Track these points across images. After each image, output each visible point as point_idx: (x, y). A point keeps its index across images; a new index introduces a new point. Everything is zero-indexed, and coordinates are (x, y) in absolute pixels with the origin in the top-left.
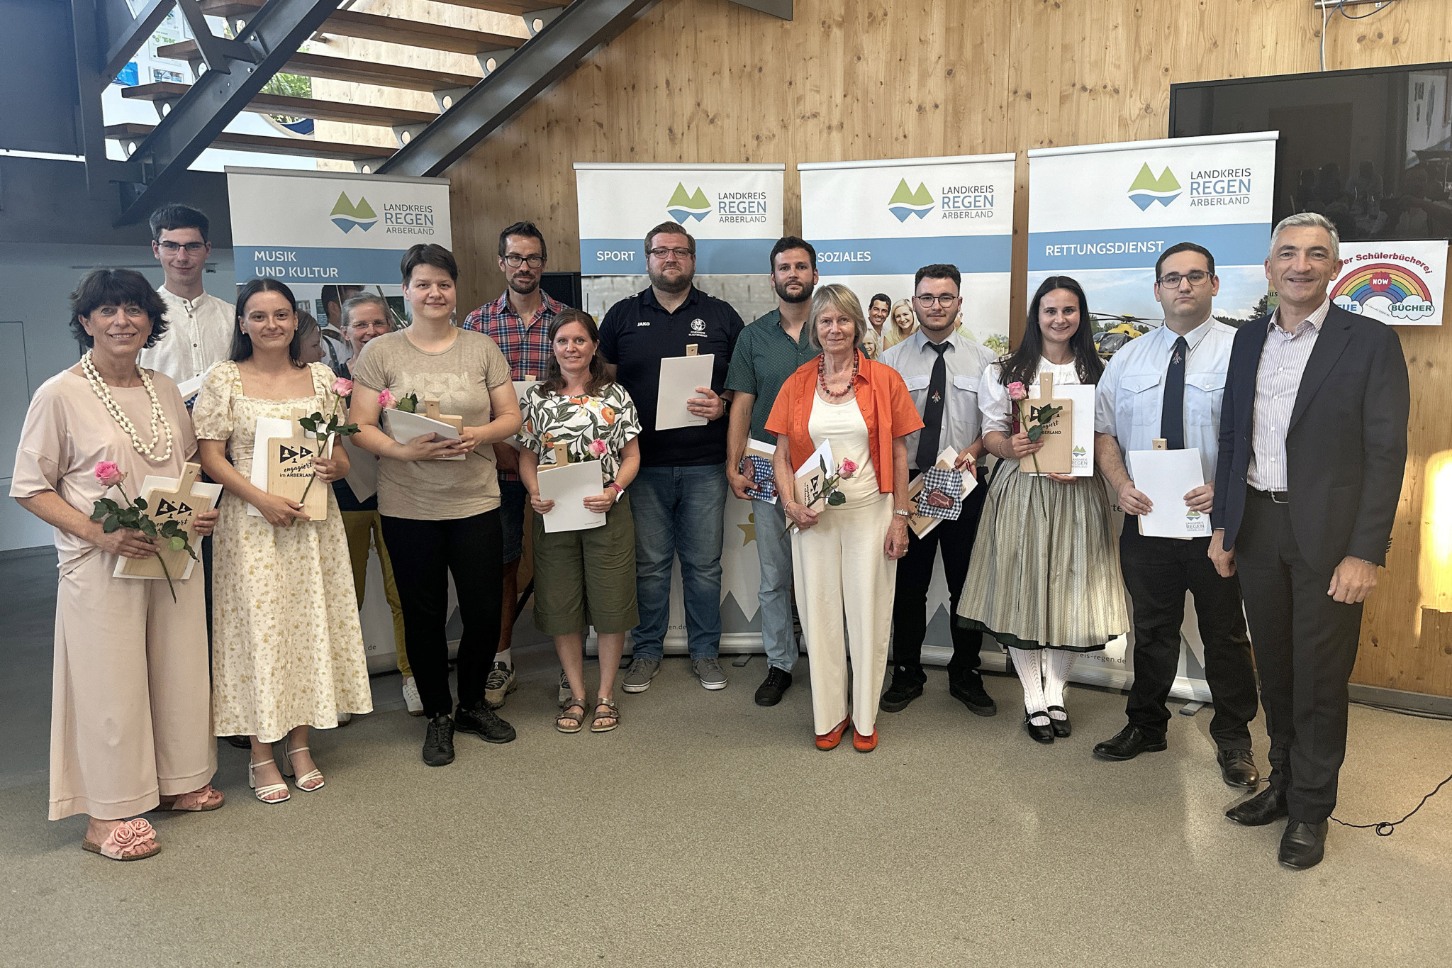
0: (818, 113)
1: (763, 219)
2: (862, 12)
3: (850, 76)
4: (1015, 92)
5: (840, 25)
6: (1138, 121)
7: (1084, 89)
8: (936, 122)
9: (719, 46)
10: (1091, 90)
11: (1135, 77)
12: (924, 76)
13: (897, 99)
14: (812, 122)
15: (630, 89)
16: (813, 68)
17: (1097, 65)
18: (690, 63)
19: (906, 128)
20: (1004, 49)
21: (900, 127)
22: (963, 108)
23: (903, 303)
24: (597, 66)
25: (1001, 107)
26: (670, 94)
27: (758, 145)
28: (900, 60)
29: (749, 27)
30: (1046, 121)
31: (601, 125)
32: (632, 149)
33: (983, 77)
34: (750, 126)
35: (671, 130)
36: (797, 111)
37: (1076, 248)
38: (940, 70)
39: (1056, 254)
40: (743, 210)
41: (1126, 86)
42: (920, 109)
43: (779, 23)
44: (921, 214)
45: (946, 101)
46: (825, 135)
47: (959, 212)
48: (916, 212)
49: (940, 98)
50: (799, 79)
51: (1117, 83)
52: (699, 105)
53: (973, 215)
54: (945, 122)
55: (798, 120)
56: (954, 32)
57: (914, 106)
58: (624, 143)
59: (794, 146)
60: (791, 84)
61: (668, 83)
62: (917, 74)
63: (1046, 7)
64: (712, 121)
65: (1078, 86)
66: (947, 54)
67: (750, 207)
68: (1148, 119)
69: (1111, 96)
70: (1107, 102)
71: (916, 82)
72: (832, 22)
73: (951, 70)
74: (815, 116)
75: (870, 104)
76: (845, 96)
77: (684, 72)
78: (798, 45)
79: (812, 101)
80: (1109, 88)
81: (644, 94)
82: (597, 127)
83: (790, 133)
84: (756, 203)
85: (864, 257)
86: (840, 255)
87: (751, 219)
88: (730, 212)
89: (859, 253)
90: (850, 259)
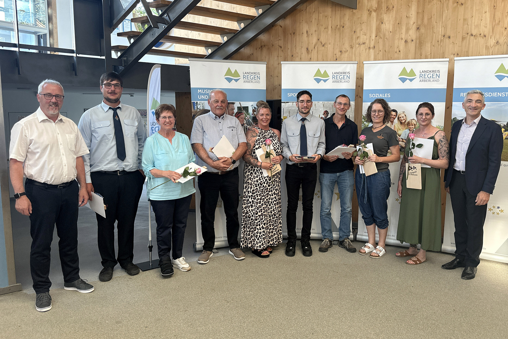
0: (365, 43)
2: (384, 6)
3: (378, 29)
4: (444, 36)
5: (375, 11)
6: (493, 47)
7: (472, 35)
8: (412, 46)
9: (328, 19)
10: (475, 36)
11: (493, 31)
12: (408, 30)
13: (397, 38)
14: (362, 46)
15: (292, 34)
16: (364, 26)
17: (477, 26)
18: (316, 24)
19: (400, 48)
20: (440, 20)
21: (397, 48)
22: (423, 41)
23: (402, 113)
24: (280, 26)
25: (438, 41)
26: (308, 36)
27: (341, 54)
28: (399, 24)
29: (339, 12)
30: (456, 47)
31: (281, 47)
32: (292, 56)
33: (431, 30)
34: (338, 48)
35: (307, 49)
36: (357, 42)
38: (414, 27)
41: (489, 34)
42: (406, 41)
43: (351, 10)
44: (411, 80)
45: (416, 39)
46: (367, 50)
47: (426, 80)
48: (409, 79)
49: (414, 37)
50: (358, 30)
51: (485, 33)
52: (319, 40)
53: (432, 81)
54: (416, 46)
55: (357, 45)
56: (420, 14)
57: (404, 41)
58: (290, 54)
59: (355, 55)
60: (355, 32)
61: (307, 32)
62: (405, 28)
63: (458, 5)
64: (323, 46)
65: (469, 34)
66: (417, 22)
68: (497, 47)
69: (483, 38)
70: (481, 41)
71: (404, 32)
72: (372, 10)
73: (419, 28)
74: (364, 43)
75: (386, 40)
76: (376, 36)
77: (314, 28)
78: (358, 18)
79: (363, 38)
80: (482, 35)
81: (298, 36)
82: (279, 48)
83: (354, 50)
84: (346, 76)
85: (388, 96)
86: (378, 95)
87: (344, 82)
88: (336, 79)
89: (386, 94)
90: (382, 96)
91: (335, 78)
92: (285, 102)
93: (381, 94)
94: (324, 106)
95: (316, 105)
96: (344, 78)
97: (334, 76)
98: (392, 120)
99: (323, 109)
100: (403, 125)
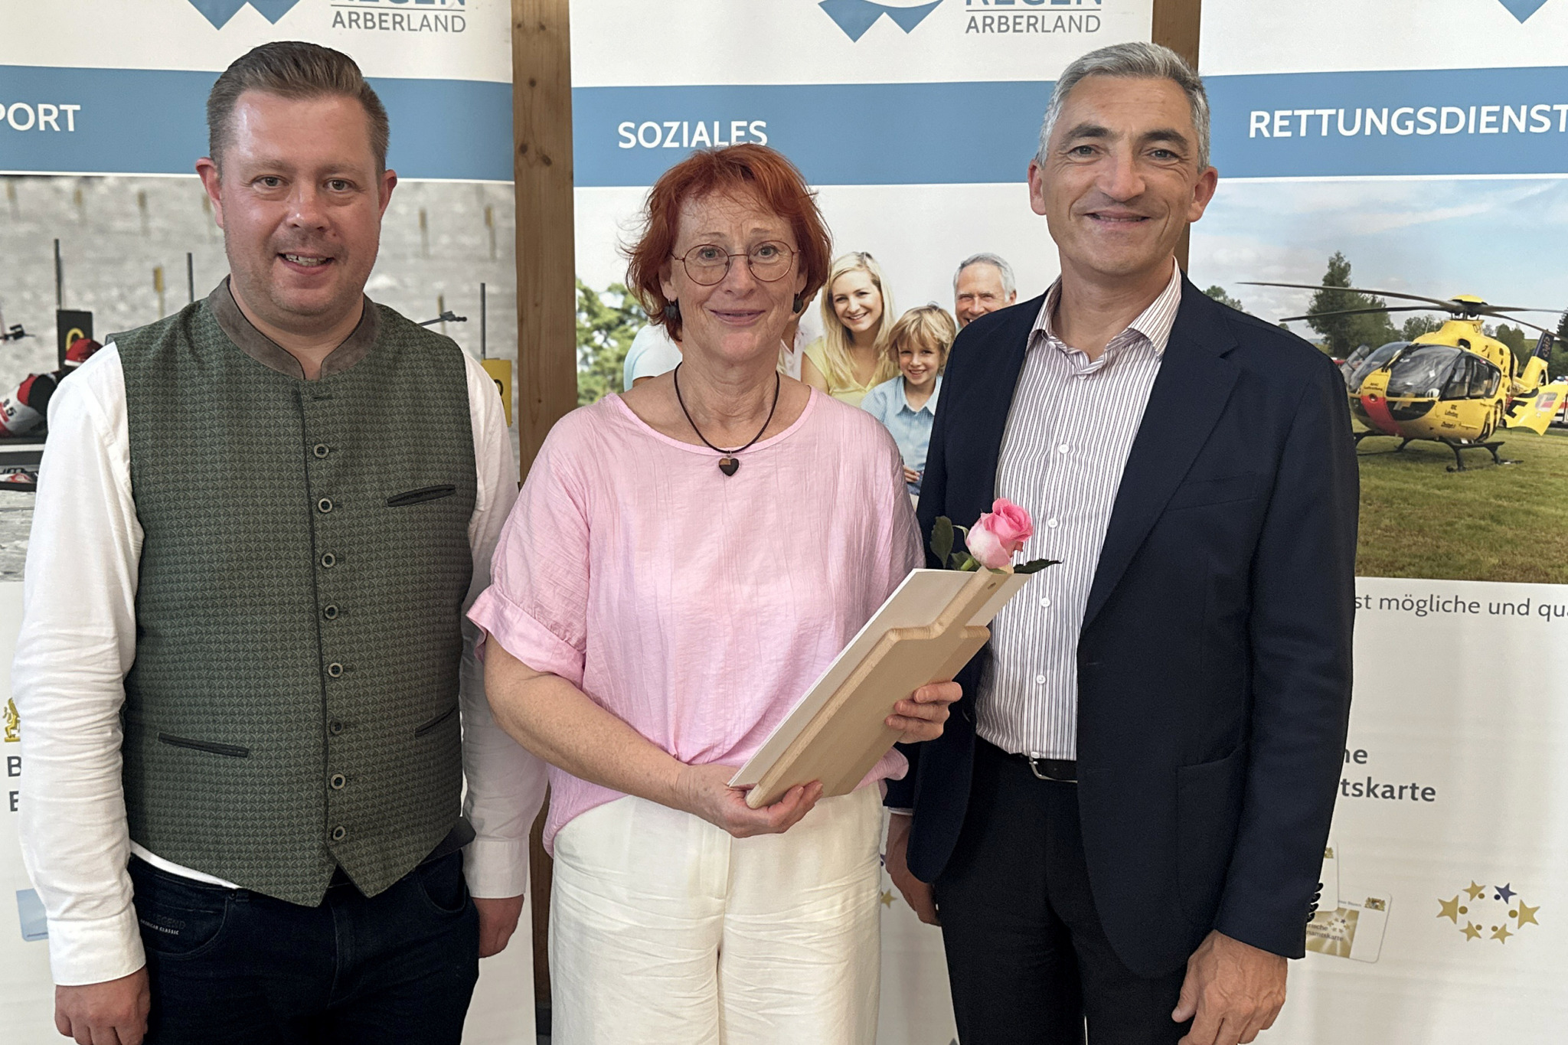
1: (458, 24)
23: (853, 262)
37: (1333, 119)
39: (1277, 133)
44: (907, 18)
53: (1049, 25)
86: (681, 127)
87: (425, 23)
89: (734, 124)
93: (701, 126)
100: (861, 351)
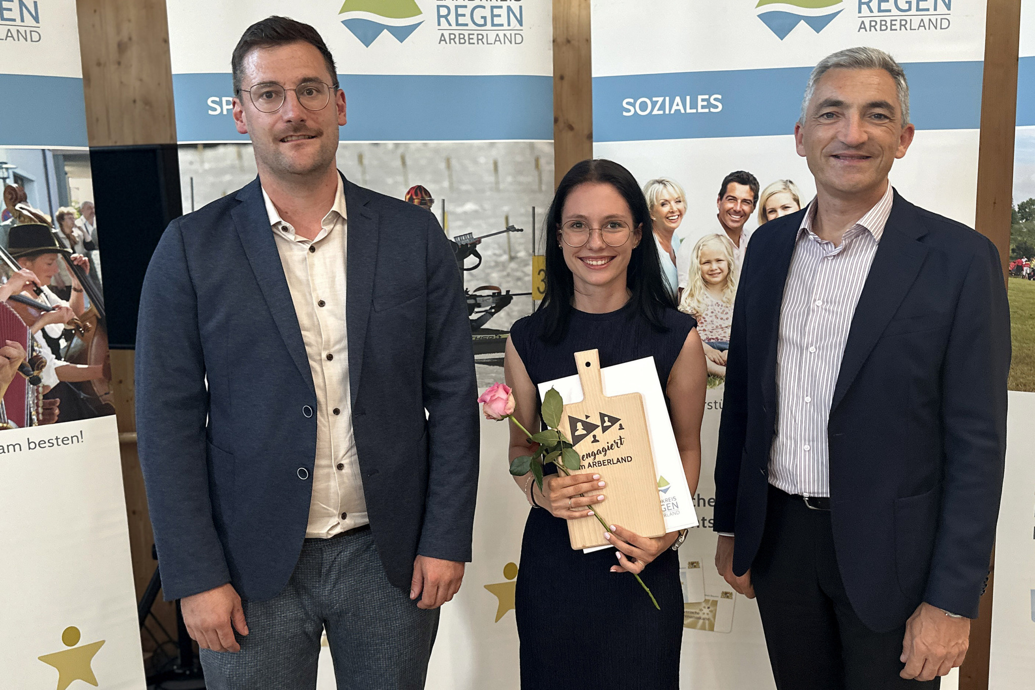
1: (519, 39)
23: (780, 186)
40: (482, 22)
44: (818, 24)
47: (888, 19)
48: (810, 21)
53: (915, 25)
67: (493, 16)
84: (505, 9)
85: (710, 105)
86: (664, 102)
87: (497, 39)
88: (457, 24)
89: (700, 97)
90: (685, 109)
91: (453, 21)
92: (194, 146)
93: (678, 99)
94: (409, 162)
95: (366, 161)
96: (497, 21)
97: (443, 11)
98: (735, 225)
99: (400, 179)
